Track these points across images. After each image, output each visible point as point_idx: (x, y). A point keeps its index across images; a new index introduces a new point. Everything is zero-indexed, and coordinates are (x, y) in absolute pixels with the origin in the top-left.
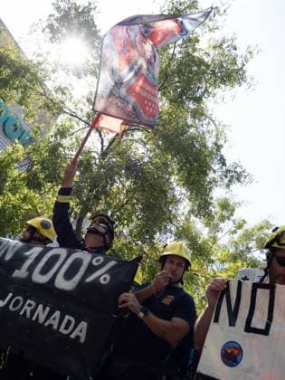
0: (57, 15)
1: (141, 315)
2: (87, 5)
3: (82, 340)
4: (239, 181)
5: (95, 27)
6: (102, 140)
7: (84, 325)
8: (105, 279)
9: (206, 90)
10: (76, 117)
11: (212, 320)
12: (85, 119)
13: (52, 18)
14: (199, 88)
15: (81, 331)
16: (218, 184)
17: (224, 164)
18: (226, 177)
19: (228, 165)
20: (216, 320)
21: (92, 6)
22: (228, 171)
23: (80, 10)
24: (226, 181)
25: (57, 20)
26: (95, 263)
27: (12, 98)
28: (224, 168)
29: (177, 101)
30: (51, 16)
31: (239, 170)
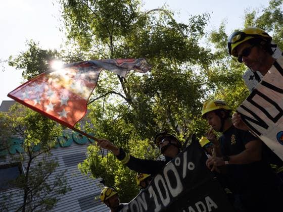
0: (25, 70)
1: (226, 162)
2: (30, 47)
3: (216, 207)
4: (204, 24)
5: (46, 51)
6: (119, 94)
7: (208, 199)
8: (191, 166)
9: (131, 6)
10: (95, 100)
11: (258, 136)
12: (99, 95)
13: (25, 74)
14: (126, 10)
15: (210, 203)
16: (196, 39)
17: (186, 27)
18: (195, 31)
19: (188, 24)
20: (260, 134)
21: (33, 45)
22: (192, 27)
23: (30, 54)
24: (198, 32)
25: (28, 72)
26: (178, 165)
27: (58, 130)
28: (188, 28)
29: (126, 30)
30: (23, 74)
31: (196, 20)
